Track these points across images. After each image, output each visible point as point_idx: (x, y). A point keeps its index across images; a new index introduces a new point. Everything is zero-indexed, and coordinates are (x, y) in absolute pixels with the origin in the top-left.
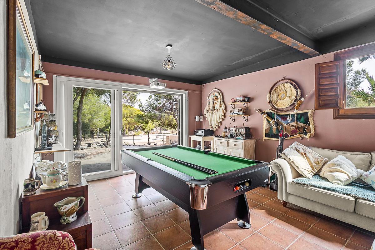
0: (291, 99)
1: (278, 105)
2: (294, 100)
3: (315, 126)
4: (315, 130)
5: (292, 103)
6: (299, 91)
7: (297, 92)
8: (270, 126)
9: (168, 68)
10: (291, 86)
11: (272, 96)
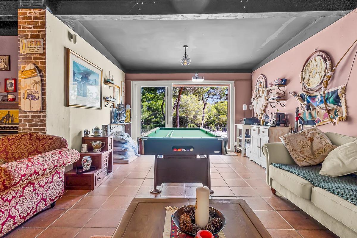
0: (321, 75)
1: (310, 84)
2: (323, 76)
3: (347, 107)
4: (347, 112)
5: (321, 81)
6: (328, 63)
7: (327, 65)
8: (303, 110)
9: (185, 64)
10: (321, 58)
11: (305, 75)
